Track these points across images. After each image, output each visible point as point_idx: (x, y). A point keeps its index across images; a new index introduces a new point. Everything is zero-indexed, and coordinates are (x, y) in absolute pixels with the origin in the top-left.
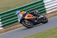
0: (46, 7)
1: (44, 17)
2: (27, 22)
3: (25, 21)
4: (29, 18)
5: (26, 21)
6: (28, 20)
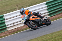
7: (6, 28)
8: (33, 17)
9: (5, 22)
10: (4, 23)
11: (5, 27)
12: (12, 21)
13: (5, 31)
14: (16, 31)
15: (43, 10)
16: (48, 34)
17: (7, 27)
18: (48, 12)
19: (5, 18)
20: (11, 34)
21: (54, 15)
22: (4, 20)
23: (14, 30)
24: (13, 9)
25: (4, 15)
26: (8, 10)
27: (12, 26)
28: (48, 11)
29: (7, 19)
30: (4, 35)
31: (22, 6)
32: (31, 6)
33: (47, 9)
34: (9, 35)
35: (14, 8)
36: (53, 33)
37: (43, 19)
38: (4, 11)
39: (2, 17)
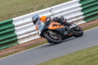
0: (17, 33)
1: (77, 27)
2: (53, 35)
3: (49, 33)
4: (55, 28)
5: (51, 33)
6: (53, 31)
7: (17, 40)
8: (55, 25)
9: (15, 30)
10: (13, 32)
11: (14, 39)
12: (26, 28)
13: (14, 44)
14: (32, 45)
15: (75, 12)
16: (83, 50)
17: (19, 38)
18: (83, 15)
19: (15, 24)
20: (24, 50)
21: (92, 19)
22: (14, 27)
23: (30, 42)
24: (28, 10)
25: (14, 19)
26: (20, 12)
27: (26, 37)
28: (82, 13)
29: (17, 26)
30: (13, 51)
31: (42, 6)
32: (56, 5)
33: (82, 11)
34: (21, 51)
35: (29, 8)
36: (90, 48)
37: (71, 27)
38: (14, 13)
39: (11, 22)
